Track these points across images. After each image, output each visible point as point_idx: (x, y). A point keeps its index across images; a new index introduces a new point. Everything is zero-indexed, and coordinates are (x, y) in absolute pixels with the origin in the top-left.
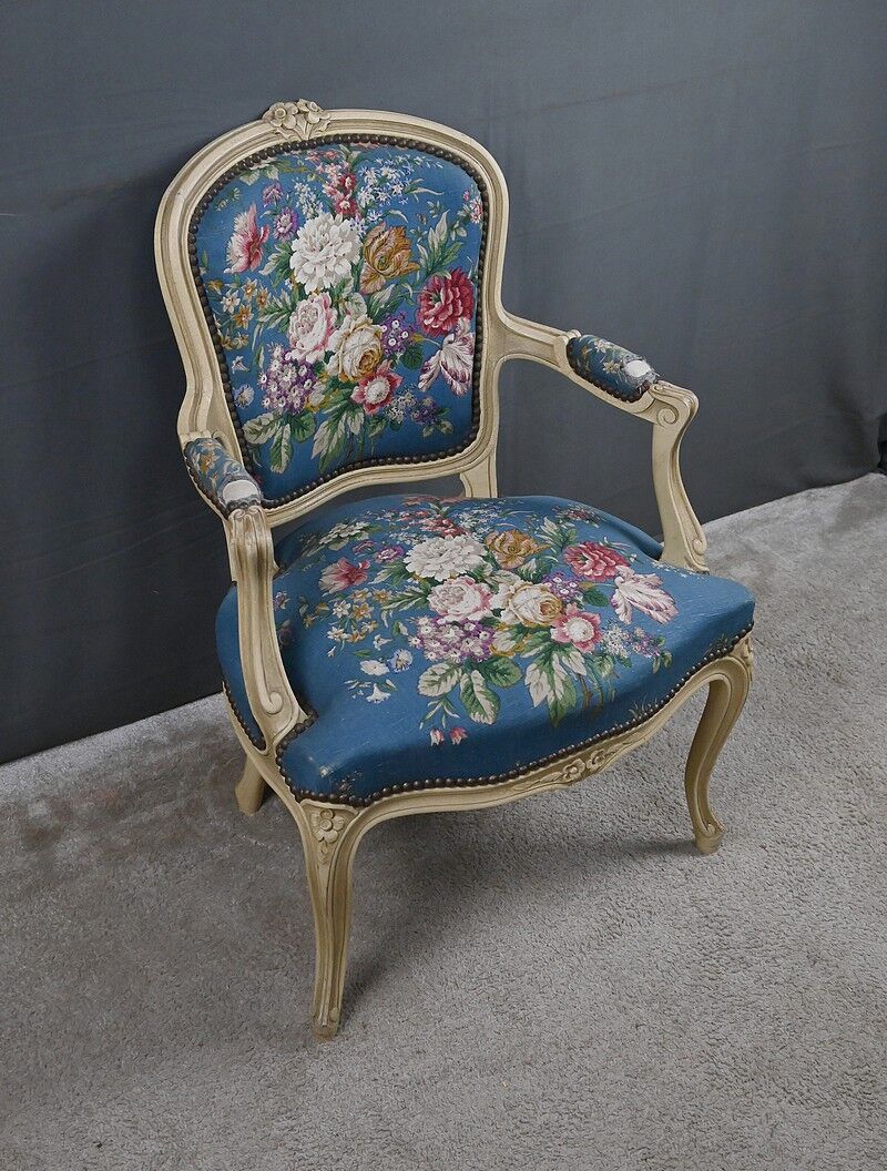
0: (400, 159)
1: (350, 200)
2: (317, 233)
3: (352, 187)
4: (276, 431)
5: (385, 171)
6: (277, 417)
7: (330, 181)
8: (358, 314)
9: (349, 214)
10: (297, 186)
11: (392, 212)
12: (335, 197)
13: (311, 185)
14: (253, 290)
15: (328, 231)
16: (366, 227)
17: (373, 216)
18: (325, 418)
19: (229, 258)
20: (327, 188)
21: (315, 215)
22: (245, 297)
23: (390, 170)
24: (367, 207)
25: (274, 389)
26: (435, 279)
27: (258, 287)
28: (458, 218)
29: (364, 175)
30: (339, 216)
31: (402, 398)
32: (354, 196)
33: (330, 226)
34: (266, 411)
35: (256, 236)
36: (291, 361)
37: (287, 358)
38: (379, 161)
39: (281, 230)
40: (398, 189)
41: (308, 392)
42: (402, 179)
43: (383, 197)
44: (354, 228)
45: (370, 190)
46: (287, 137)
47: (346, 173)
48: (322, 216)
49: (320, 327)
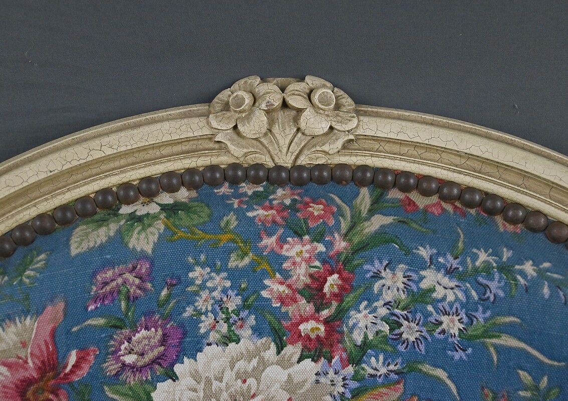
0: (483, 257)
1: (326, 322)
2: (229, 375)
3: (339, 296)
5: (430, 278)
7: (286, 275)
10: (197, 273)
11: (427, 368)
12: (291, 309)
13: (234, 275)
15: (257, 373)
16: (354, 385)
17: (376, 365)
20: (274, 288)
21: (229, 339)
23: (446, 281)
24: (366, 345)
29: (377, 276)
30: (293, 350)
32: (341, 315)
33: (264, 364)
38: (424, 253)
39: (130, 359)
40: (452, 325)
42: (469, 307)
43: (410, 332)
44: (323, 380)
45: (383, 311)
46: (237, 153)
47: (331, 264)
48: (247, 342)
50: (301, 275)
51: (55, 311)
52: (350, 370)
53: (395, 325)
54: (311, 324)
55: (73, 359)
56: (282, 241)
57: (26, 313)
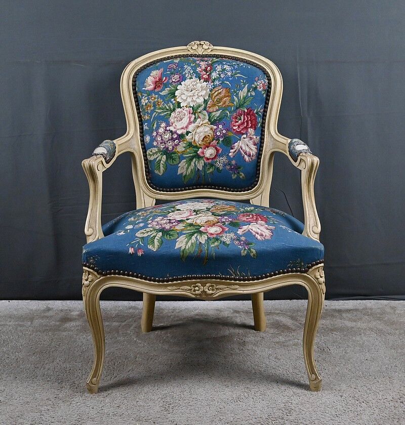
2: (191, 85)
3: (210, 71)
4: (158, 156)
5: (225, 66)
6: (159, 151)
7: (201, 67)
8: (204, 119)
9: (206, 80)
10: (185, 66)
11: (226, 82)
12: (202, 73)
13: (192, 67)
14: (155, 98)
17: (217, 83)
18: (184, 158)
19: (146, 84)
20: (198, 69)
21: (191, 78)
22: (150, 100)
25: (159, 139)
26: (239, 111)
27: (158, 98)
28: (252, 87)
29: (216, 67)
31: (221, 158)
32: (210, 74)
33: (197, 83)
34: (154, 147)
35: (160, 79)
36: (169, 130)
37: (168, 128)
38: (224, 63)
39: (174, 80)
40: (229, 74)
41: (176, 145)
42: (232, 70)
43: (222, 76)
45: (218, 73)
47: (208, 65)
49: (185, 121)
50: (203, 67)
51: (162, 70)
52: (212, 84)
53: (220, 75)
54: (205, 76)
55: (164, 78)
56: (200, 62)
57: (157, 69)
